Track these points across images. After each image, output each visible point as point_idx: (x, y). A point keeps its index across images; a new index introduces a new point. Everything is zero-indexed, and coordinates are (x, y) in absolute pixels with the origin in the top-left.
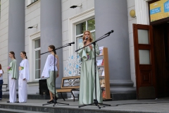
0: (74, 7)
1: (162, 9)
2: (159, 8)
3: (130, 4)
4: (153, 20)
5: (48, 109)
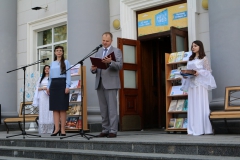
0: (37, 8)
1: (153, 22)
2: (149, 21)
3: (113, 12)
4: (141, 34)
5: (16, 143)
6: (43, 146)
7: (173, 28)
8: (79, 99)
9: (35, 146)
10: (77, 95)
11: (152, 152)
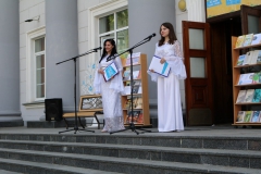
4: (210, 15)
5: (67, 138)
6: (93, 142)
7: (244, 7)
8: (140, 91)
9: (85, 141)
10: (138, 87)
11: (200, 147)
